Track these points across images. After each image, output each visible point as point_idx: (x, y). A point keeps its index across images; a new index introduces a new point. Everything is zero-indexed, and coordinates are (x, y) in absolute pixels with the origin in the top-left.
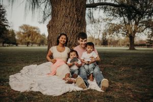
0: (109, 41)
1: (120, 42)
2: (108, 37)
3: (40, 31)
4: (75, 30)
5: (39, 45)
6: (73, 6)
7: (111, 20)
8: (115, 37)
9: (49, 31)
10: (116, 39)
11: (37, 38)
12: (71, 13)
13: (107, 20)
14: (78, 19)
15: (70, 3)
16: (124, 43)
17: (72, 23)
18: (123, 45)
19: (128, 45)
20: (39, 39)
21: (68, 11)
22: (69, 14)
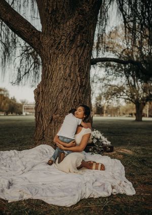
0: (105, 108)
1: (121, 110)
2: (104, 102)
3: (8, 94)
4: (78, 98)
5: (7, 113)
6: (75, 65)
7: (109, 80)
8: (114, 103)
9: (37, 99)
10: (114, 106)
11: (5, 104)
12: (72, 75)
13: (104, 80)
14: (82, 82)
15: (70, 61)
16: (127, 111)
17: (73, 88)
18: (124, 114)
19: (132, 114)
20: (7, 105)
21: (68, 71)
22: (70, 76)
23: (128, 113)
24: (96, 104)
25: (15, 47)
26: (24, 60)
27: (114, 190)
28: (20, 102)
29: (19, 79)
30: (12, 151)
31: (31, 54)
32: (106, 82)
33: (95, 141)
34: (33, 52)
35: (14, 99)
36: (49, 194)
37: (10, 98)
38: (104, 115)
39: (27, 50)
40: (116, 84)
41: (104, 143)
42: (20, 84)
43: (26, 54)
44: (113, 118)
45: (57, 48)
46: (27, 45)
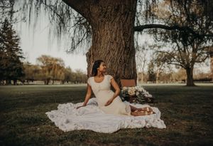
0: (158, 75)
1: (173, 77)
2: (156, 69)
3: (64, 64)
4: (123, 58)
5: (63, 82)
6: (120, 30)
7: (159, 47)
8: (166, 69)
10: (167, 73)
11: (61, 73)
12: (118, 38)
13: (154, 47)
14: (126, 45)
15: (116, 27)
16: (179, 77)
17: (119, 50)
18: (177, 80)
19: (184, 81)
20: (63, 74)
21: (114, 35)
22: (115, 40)
23: (180, 79)
24: (149, 71)
25: (70, 18)
26: (78, 30)
27: (148, 124)
28: (75, 72)
29: (73, 48)
30: (68, 104)
31: (83, 24)
32: (156, 48)
33: (138, 94)
34: (86, 22)
35: (69, 69)
36: (97, 126)
37: (65, 67)
38: (157, 82)
39: (80, 21)
40: (166, 50)
41: (146, 96)
42: (75, 53)
43: (79, 24)
44: (165, 84)
45: (104, 17)
46: (80, 16)
